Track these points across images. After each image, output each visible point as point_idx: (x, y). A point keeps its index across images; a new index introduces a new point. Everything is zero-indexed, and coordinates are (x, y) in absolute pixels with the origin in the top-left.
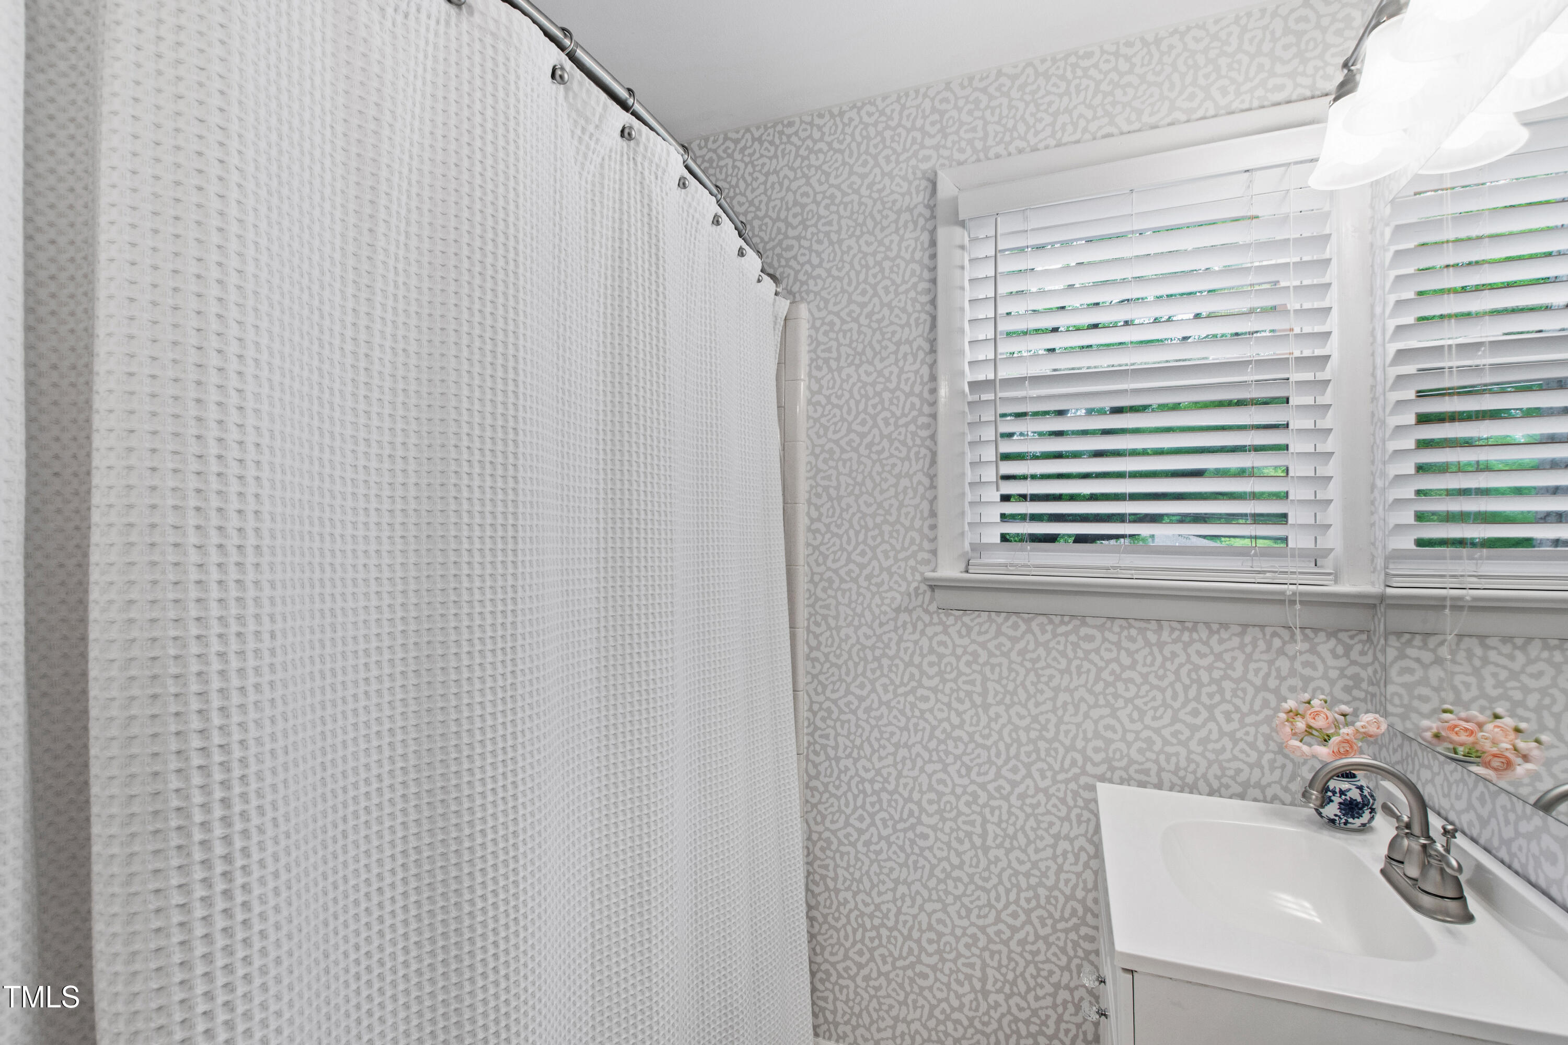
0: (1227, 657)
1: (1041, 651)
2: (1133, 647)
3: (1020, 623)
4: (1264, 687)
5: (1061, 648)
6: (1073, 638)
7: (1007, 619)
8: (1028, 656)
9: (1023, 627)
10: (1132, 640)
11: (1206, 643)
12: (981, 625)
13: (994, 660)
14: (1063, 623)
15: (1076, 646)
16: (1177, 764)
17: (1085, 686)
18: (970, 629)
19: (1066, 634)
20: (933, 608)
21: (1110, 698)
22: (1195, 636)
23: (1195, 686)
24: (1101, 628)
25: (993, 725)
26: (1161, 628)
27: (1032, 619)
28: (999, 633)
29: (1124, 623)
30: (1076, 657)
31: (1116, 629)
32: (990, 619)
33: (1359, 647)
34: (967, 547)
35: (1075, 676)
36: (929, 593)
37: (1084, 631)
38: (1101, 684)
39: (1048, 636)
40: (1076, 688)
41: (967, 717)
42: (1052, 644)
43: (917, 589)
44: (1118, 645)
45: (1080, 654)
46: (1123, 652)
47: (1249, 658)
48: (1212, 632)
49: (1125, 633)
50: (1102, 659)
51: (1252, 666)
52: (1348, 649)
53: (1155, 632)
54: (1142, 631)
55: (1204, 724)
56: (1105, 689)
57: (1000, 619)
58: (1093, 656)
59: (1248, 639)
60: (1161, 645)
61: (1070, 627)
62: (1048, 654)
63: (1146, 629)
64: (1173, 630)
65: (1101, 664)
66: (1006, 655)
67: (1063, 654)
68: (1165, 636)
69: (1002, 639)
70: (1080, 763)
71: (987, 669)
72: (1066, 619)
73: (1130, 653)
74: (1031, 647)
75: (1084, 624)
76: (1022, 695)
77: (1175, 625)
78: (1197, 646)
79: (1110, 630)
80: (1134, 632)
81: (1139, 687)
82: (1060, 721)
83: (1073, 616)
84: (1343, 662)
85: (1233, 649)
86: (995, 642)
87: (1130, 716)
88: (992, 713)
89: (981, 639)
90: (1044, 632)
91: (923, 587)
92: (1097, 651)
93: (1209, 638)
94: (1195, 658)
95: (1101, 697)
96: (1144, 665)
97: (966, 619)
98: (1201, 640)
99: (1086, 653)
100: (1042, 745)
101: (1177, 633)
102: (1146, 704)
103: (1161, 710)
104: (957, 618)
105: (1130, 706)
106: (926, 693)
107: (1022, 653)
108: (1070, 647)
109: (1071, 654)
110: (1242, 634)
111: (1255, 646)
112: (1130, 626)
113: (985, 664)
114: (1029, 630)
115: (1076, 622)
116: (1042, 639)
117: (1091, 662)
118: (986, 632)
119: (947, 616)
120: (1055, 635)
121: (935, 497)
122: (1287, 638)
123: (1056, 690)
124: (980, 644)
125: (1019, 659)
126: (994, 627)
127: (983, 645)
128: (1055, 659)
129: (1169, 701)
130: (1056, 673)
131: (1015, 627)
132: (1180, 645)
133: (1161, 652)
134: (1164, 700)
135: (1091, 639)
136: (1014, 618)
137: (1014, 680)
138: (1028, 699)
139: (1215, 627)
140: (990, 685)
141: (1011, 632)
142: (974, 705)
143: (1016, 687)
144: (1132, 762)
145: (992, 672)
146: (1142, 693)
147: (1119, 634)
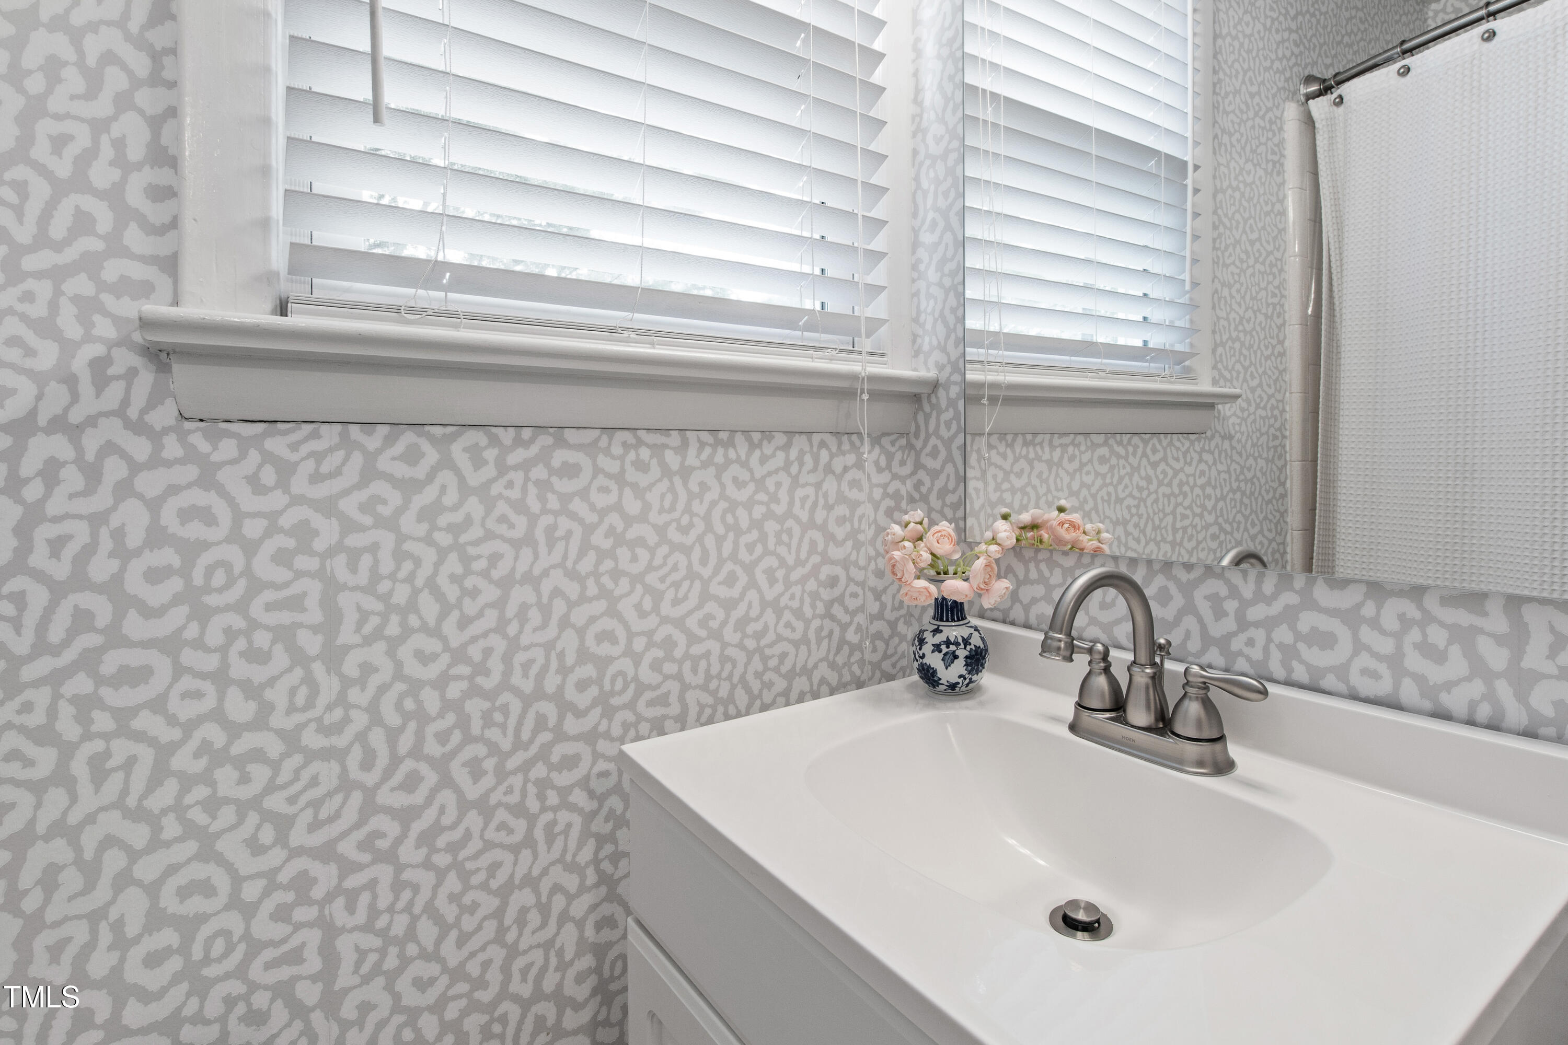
0: (770, 483)
1: (474, 506)
2: (644, 480)
3: (426, 446)
4: (811, 524)
5: (515, 494)
6: (539, 472)
7: (390, 441)
8: (443, 521)
9: (431, 455)
10: (641, 466)
11: (745, 465)
12: (319, 457)
13: (355, 540)
14: (519, 442)
15: (544, 486)
16: (707, 671)
17: (562, 565)
18: (285, 471)
19: (526, 466)
20: (163, 416)
21: (605, 580)
22: (732, 454)
23: (731, 535)
24: (590, 449)
25: (354, 695)
26: (685, 444)
27: (452, 438)
28: (369, 473)
29: (627, 436)
30: (545, 511)
31: (617, 450)
32: (345, 442)
33: (898, 456)
34: (278, 259)
35: (543, 548)
36: (146, 378)
37: (560, 456)
38: (592, 556)
39: (489, 471)
40: (546, 573)
41: (277, 695)
42: (496, 489)
43: (99, 366)
44: (620, 479)
45: (553, 503)
46: (628, 492)
47: (795, 482)
48: (753, 446)
49: (632, 455)
50: (592, 507)
51: (800, 493)
52: (890, 457)
53: (676, 450)
54: (658, 450)
55: (743, 595)
56: (598, 563)
57: (373, 441)
58: (577, 505)
59: (794, 453)
60: (685, 473)
61: (534, 450)
62: (488, 511)
63: (665, 446)
64: (702, 445)
65: (591, 518)
66: (390, 524)
67: (520, 506)
68: (692, 459)
69: (379, 487)
70: (552, 721)
71: (339, 565)
72: (526, 434)
73: (639, 492)
74: (451, 498)
75: (561, 442)
76: (429, 608)
77: (706, 437)
78: (735, 470)
79: (607, 452)
80: (645, 453)
81: (652, 551)
82: (514, 645)
83: (540, 428)
84: (885, 477)
85: (776, 471)
86: (362, 496)
87: (638, 607)
88: (350, 667)
89: (321, 491)
90: (478, 463)
91: (125, 359)
92: (584, 494)
93: (749, 454)
94: (731, 491)
95: (591, 583)
96: (661, 511)
97: (277, 445)
98: (738, 460)
99: (565, 499)
100: (475, 707)
101: (708, 451)
102: (662, 580)
103: (686, 584)
104: (244, 444)
105: (639, 588)
106: (135, 658)
107: (429, 514)
108: (532, 491)
109: (534, 505)
110: (787, 447)
111: (801, 464)
112: (640, 443)
113: (331, 552)
114: (447, 463)
115: (545, 440)
116: (474, 479)
117: (573, 516)
118: (337, 473)
119: (214, 439)
120: (502, 469)
121: (173, 112)
122: (834, 449)
123: (506, 584)
124: (316, 505)
125: (422, 529)
126: (357, 459)
127: (328, 507)
128: (503, 519)
129: (697, 567)
130: (504, 548)
131: (412, 456)
132: (712, 470)
133: (685, 483)
134: (690, 566)
135: (570, 471)
136: (409, 437)
137: (410, 579)
138: (442, 616)
139: (756, 437)
140: (346, 601)
141: (401, 470)
142: (299, 658)
143: (416, 592)
144: (641, 688)
145: (353, 568)
146: (658, 561)
147: (622, 458)
